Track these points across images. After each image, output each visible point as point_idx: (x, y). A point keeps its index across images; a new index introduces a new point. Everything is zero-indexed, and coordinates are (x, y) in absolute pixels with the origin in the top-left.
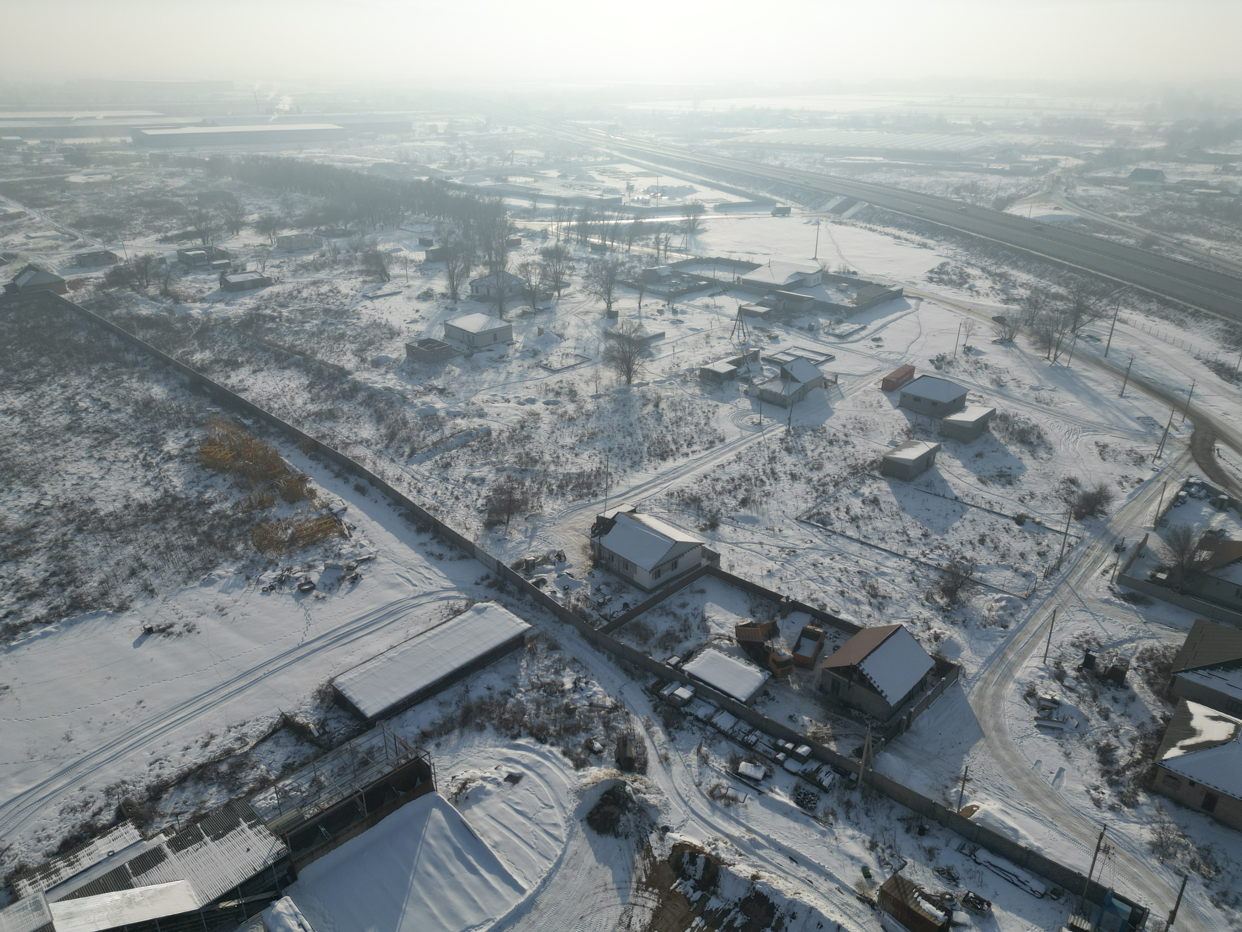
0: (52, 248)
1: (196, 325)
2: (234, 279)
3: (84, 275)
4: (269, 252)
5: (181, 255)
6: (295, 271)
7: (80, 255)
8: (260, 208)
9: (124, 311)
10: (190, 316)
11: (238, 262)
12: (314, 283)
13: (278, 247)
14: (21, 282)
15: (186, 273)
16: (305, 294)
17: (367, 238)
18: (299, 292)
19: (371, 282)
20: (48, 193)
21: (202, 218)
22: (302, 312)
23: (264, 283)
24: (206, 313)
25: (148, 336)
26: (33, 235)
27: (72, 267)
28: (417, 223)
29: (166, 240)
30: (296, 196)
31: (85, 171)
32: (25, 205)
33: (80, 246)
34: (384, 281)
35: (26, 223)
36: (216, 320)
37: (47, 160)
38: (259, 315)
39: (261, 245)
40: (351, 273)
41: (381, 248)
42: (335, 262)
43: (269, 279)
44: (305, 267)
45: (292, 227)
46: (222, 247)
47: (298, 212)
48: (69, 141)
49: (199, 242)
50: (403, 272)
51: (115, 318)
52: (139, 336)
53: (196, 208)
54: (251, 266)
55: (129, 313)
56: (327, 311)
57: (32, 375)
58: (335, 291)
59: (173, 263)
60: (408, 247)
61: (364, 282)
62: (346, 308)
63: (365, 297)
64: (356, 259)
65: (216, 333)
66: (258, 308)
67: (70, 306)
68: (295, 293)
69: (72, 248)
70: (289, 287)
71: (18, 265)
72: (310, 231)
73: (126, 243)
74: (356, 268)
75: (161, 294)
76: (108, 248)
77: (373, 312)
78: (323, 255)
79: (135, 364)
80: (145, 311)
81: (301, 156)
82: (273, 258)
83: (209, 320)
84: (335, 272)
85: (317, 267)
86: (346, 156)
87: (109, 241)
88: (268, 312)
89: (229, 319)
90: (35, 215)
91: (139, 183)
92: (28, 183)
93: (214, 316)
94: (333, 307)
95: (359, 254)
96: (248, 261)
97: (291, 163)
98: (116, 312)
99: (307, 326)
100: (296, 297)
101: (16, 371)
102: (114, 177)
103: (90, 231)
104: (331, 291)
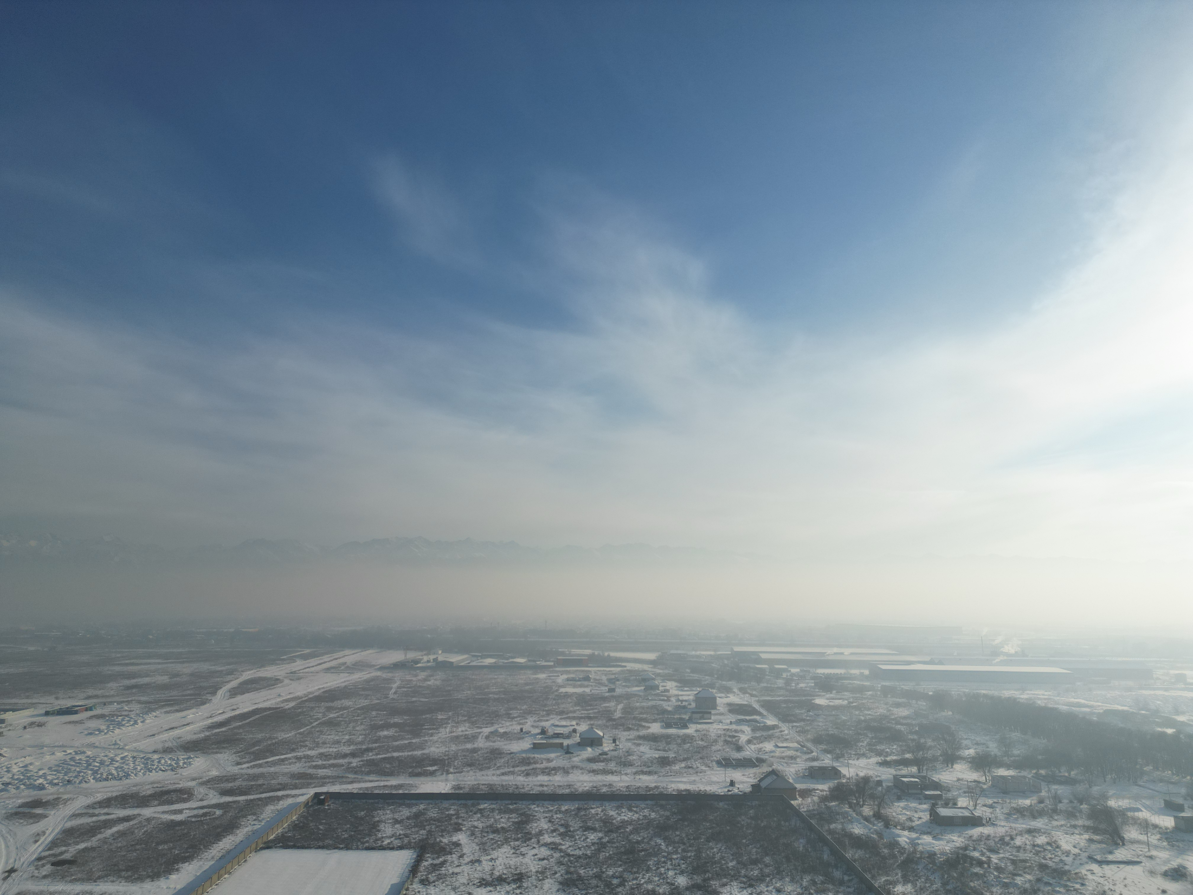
0: (792, 758)
1: (902, 854)
2: (944, 812)
3: (812, 786)
4: (983, 790)
5: (896, 779)
6: (1009, 815)
7: (812, 767)
8: (977, 744)
9: (839, 826)
10: (897, 843)
11: (950, 795)
12: (1029, 831)
13: (993, 786)
14: (764, 784)
15: (899, 799)
16: (1018, 841)
17: (1095, 790)
18: (1012, 839)
19: (1100, 842)
20: (797, 711)
21: (920, 747)
22: (1013, 862)
23: (975, 822)
24: (913, 843)
25: (856, 856)
26: (780, 745)
27: (804, 777)
28: (1161, 781)
29: (885, 764)
30: (1015, 735)
31: (828, 696)
32: (780, 720)
33: (814, 759)
34: (1116, 844)
35: (777, 734)
36: (922, 852)
37: (802, 685)
38: (966, 856)
39: (975, 781)
40: (1075, 827)
41: (1112, 803)
42: (1055, 811)
43: (980, 818)
44: (1021, 812)
45: (1008, 767)
46: (936, 777)
47: (1016, 752)
48: (820, 671)
49: (914, 769)
50: (1143, 838)
51: (831, 832)
52: (849, 855)
53: (915, 737)
54: (963, 802)
55: (843, 829)
56: (1043, 867)
57: (756, 873)
58: (1054, 845)
59: (888, 787)
60: (1149, 808)
61: (1091, 841)
62: (1067, 868)
63: (1091, 859)
64: (1080, 811)
65: (920, 867)
66: (966, 848)
67: (796, 812)
68: (1007, 839)
69: (806, 760)
70: (1001, 831)
71: (765, 769)
72: (1028, 774)
73: (850, 762)
74: (1080, 822)
75: (874, 815)
76: (836, 764)
77: (1101, 880)
78: (1041, 801)
79: (841, 883)
80: (857, 830)
81: (1024, 696)
82: (986, 796)
83: (915, 851)
84: (1055, 823)
85: (1033, 813)
86: (1072, 700)
87: (837, 758)
88: (976, 854)
89: (935, 854)
90: (785, 728)
91: (869, 709)
92: (785, 702)
93: (920, 848)
94: (1050, 864)
95: (1084, 807)
96: (959, 796)
97: (1013, 702)
98: (833, 826)
99: (1019, 880)
100: (1008, 844)
101: (745, 865)
102: (850, 703)
103: (824, 747)
104: (1048, 844)
